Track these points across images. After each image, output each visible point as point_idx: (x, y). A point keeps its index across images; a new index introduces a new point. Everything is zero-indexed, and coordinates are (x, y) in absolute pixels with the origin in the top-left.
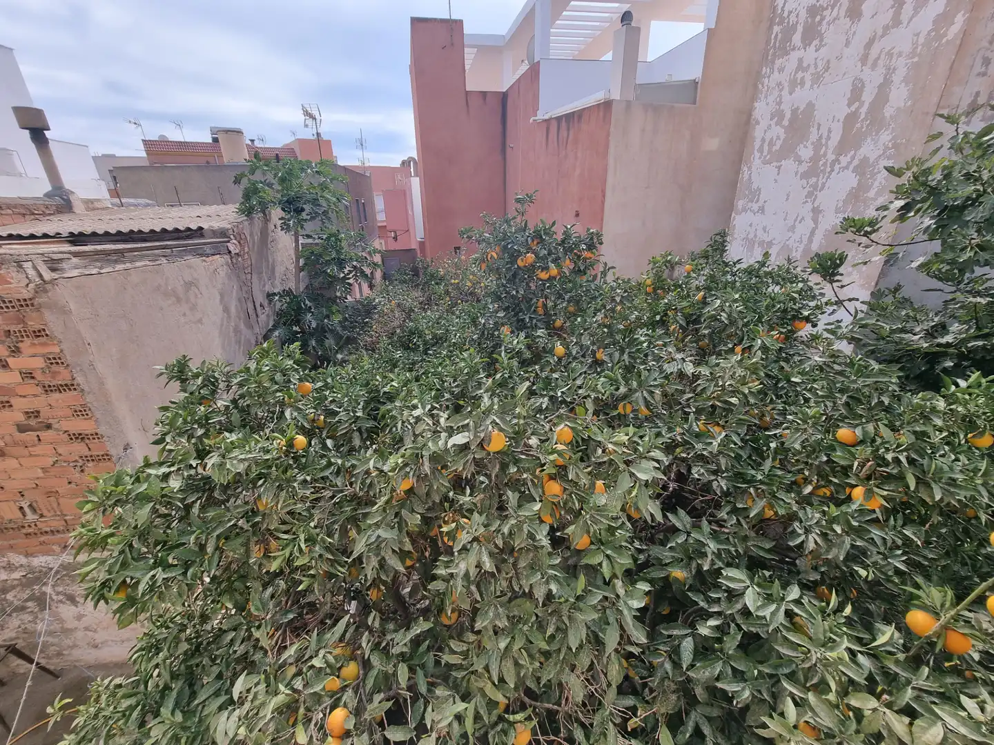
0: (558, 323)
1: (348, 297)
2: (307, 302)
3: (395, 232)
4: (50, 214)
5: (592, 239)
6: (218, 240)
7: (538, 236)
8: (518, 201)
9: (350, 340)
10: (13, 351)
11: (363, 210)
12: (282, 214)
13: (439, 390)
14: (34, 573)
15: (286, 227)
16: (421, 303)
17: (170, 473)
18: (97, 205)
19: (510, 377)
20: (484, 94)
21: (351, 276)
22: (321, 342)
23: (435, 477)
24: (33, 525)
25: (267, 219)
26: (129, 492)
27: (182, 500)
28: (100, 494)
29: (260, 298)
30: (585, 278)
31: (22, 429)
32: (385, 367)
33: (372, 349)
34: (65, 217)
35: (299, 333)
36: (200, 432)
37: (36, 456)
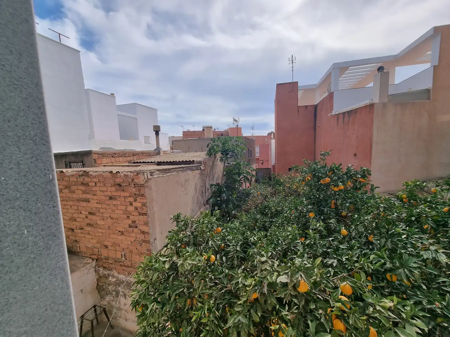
0: (344, 213)
1: (240, 188)
2: (224, 189)
3: (263, 161)
4: (154, 155)
5: (364, 172)
6: (198, 165)
7: (332, 170)
8: (322, 155)
9: (238, 206)
10: (135, 200)
11: (251, 152)
12: (221, 155)
13: (276, 245)
14: (118, 281)
15: (222, 160)
16: (271, 193)
17: (166, 261)
18: (166, 152)
19: (314, 244)
20: (306, 106)
21: (242, 179)
22: (227, 206)
23: (269, 296)
24: (123, 262)
25: (215, 157)
26: (152, 266)
27: (167, 273)
28: (145, 264)
29: (208, 186)
30: (360, 192)
31: (130, 226)
32: (252, 222)
33: (247, 211)
34: (158, 156)
35: (219, 201)
36: (179, 245)
37: (131, 237)
